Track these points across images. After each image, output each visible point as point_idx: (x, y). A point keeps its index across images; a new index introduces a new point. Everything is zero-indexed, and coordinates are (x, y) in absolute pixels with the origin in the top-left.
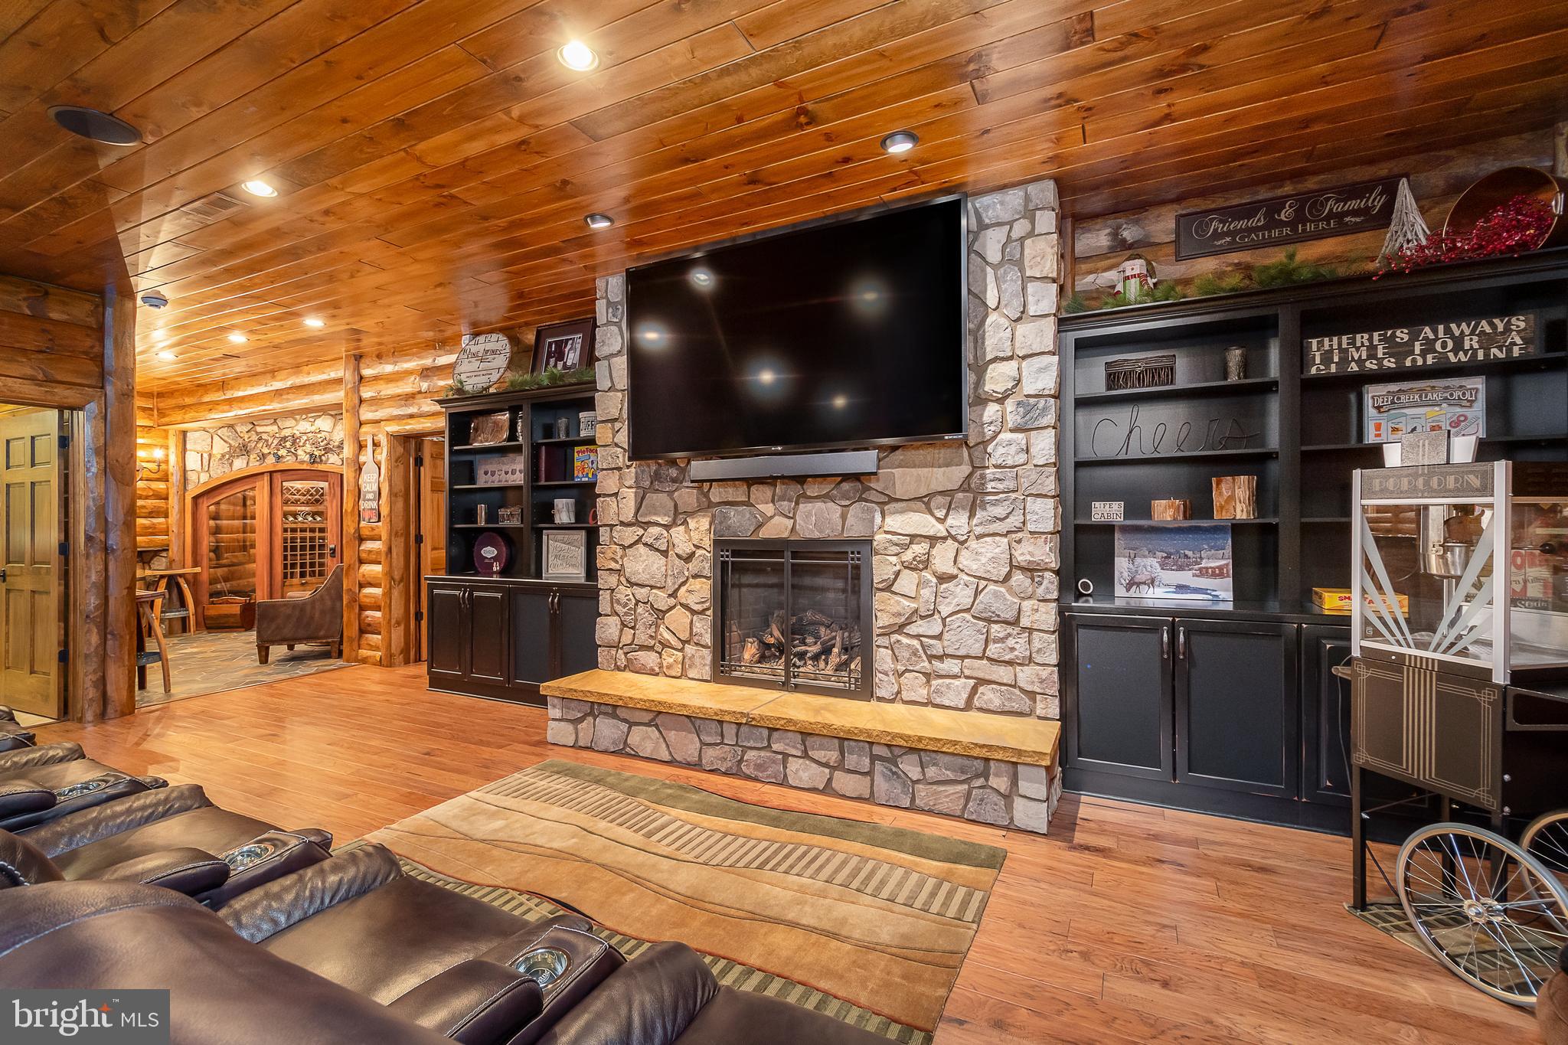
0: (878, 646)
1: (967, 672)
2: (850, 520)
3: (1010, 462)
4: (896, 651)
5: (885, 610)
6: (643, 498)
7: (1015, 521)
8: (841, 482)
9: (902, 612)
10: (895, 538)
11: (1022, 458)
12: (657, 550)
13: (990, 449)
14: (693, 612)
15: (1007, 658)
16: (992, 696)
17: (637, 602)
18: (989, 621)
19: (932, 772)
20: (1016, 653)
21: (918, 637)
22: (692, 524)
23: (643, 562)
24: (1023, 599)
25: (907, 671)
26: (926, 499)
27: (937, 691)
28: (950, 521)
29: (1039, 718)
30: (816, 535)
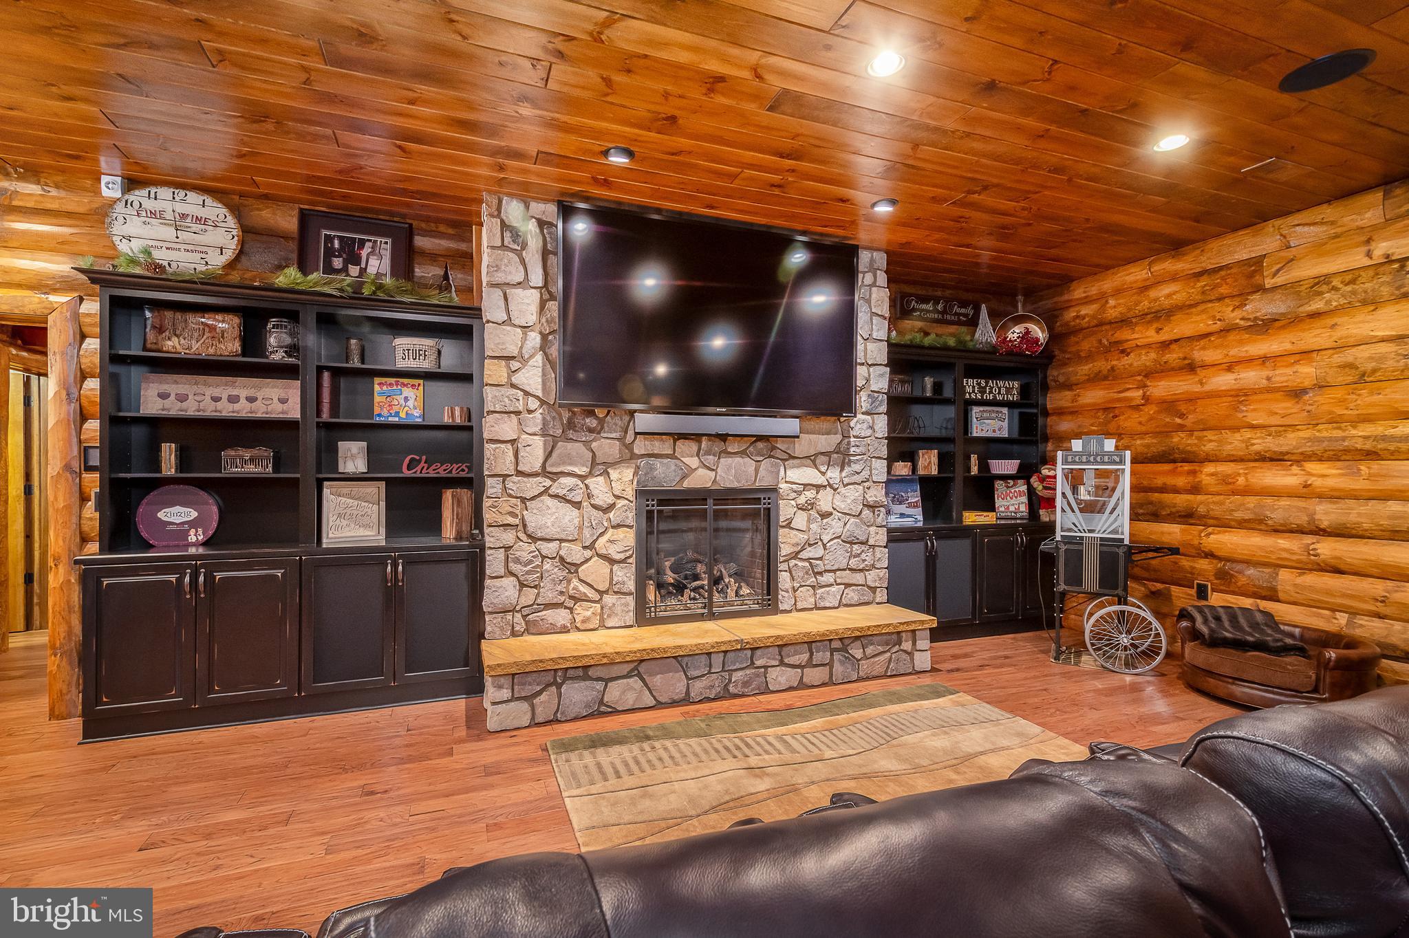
0: (781, 571)
1: (839, 581)
2: (762, 472)
3: (863, 435)
4: (794, 573)
5: (786, 542)
6: (553, 447)
7: (865, 474)
8: (755, 441)
9: (799, 542)
10: (794, 486)
11: (869, 432)
12: (569, 501)
13: (852, 424)
14: (612, 561)
15: (861, 567)
16: (853, 594)
17: (544, 557)
18: (851, 543)
19: (870, 650)
20: (866, 563)
21: (808, 560)
22: (614, 474)
23: (552, 514)
24: (868, 526)
25: (801, 586)
26: (812, 458)
27: (822, 598)
28: (829, 474)
29: (878, 603)
30: (736, 485)
